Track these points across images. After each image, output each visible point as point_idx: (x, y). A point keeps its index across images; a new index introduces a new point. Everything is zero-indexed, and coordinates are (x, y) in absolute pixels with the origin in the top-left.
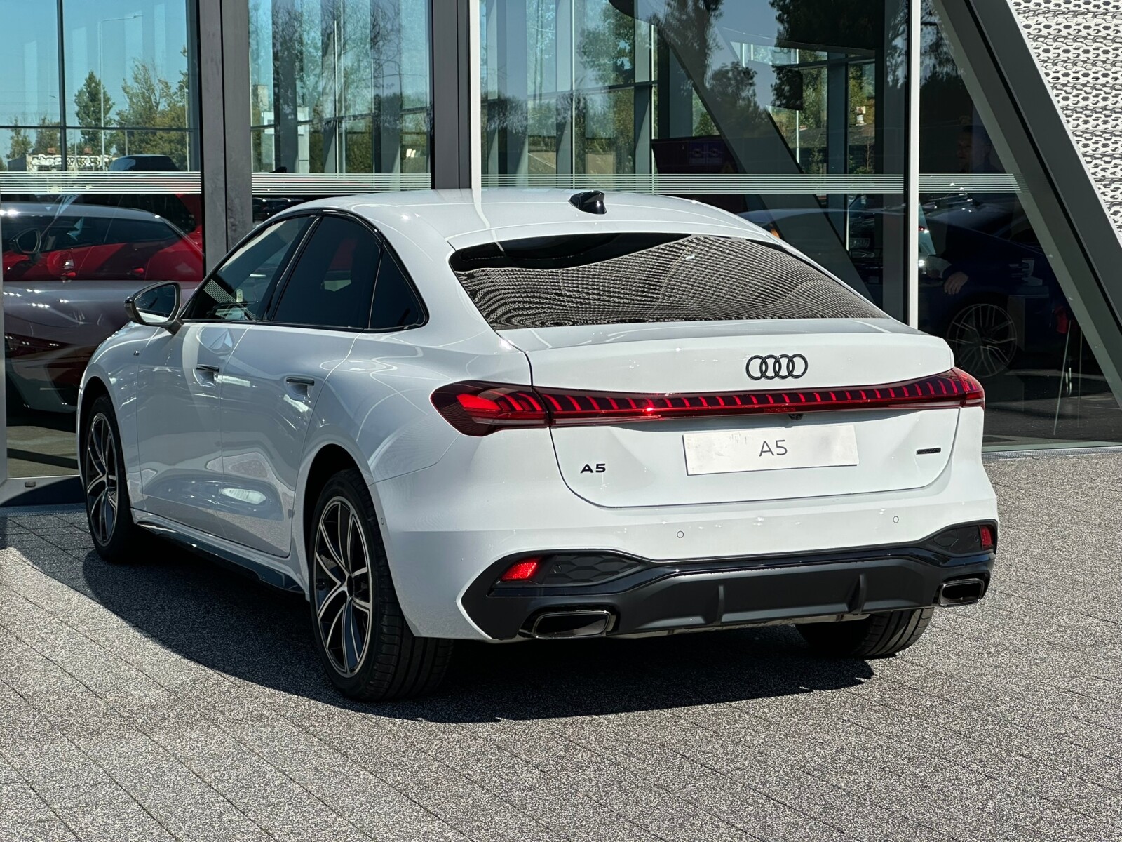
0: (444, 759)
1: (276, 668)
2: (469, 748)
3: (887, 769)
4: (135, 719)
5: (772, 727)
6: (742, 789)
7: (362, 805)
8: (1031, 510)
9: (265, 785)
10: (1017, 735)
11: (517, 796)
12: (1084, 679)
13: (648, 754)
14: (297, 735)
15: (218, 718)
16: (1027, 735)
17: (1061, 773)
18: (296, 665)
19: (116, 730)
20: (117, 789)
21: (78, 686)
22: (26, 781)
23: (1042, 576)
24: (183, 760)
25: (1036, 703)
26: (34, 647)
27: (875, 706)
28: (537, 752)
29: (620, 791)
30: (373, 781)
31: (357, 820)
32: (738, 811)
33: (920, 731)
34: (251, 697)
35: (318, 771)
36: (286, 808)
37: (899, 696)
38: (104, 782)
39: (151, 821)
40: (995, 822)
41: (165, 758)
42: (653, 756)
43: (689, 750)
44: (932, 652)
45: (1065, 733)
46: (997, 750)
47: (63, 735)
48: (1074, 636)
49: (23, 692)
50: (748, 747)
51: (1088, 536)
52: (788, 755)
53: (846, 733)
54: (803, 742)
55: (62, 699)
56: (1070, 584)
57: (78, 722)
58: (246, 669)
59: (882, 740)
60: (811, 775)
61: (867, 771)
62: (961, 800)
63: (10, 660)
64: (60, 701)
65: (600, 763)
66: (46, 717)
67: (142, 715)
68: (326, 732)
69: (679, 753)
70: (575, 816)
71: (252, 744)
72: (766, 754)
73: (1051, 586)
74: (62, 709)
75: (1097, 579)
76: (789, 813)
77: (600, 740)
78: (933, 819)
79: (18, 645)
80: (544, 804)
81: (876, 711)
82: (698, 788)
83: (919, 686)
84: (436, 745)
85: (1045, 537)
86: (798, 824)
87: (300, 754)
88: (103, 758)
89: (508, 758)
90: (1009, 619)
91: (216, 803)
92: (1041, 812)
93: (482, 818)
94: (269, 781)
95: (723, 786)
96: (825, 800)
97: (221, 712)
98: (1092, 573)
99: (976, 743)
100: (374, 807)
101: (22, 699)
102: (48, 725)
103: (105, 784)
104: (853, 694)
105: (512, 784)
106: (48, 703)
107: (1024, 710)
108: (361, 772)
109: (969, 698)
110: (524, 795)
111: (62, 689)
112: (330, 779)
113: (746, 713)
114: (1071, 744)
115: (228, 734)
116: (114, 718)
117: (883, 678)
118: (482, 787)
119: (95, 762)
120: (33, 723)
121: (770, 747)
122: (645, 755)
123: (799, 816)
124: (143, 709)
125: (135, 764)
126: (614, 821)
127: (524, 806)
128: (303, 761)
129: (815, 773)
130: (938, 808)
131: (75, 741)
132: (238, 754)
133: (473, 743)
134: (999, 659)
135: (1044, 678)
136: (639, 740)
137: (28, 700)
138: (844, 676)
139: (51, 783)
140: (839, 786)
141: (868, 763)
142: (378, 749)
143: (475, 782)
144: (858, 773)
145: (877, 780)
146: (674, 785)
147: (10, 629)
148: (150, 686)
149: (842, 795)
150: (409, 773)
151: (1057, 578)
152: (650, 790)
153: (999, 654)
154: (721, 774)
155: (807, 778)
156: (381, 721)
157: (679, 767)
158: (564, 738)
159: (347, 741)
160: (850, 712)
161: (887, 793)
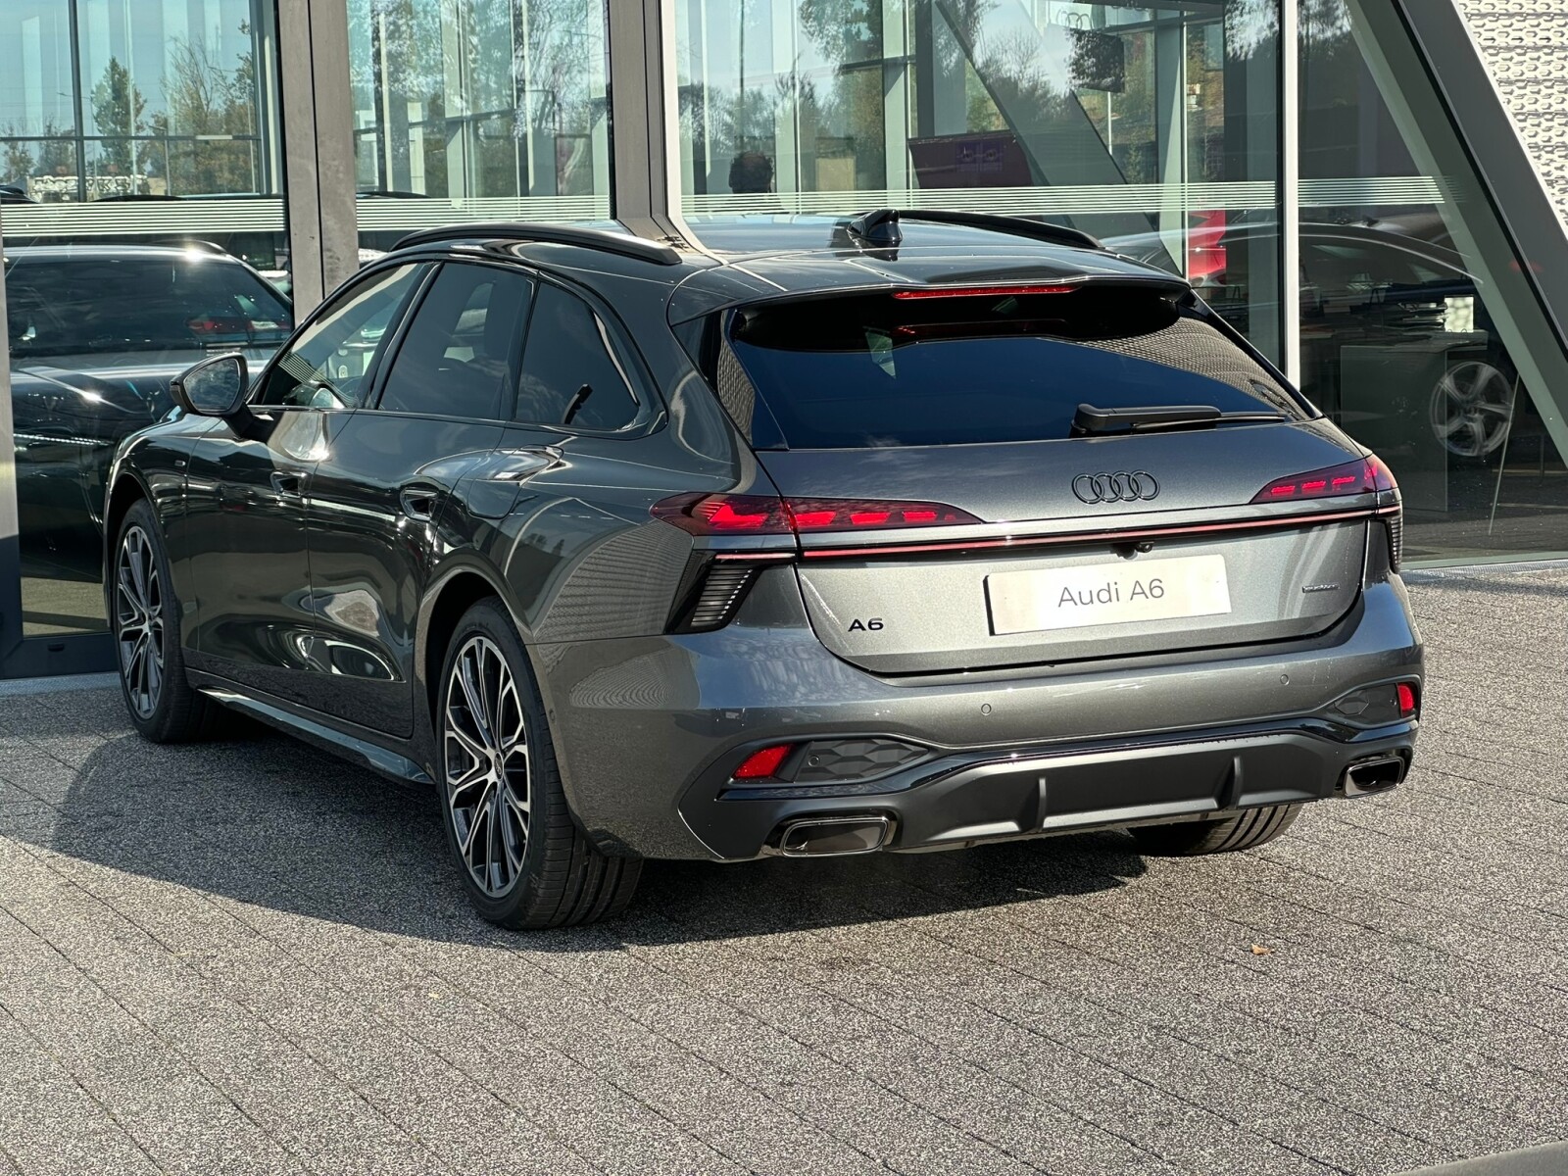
0: (663, 1030)
2: (698, 1014)
3: (1293, 1030)
4: (222, 980)
5: (1125, 973)
6: (1088, 1065)
7: (551, 1097)
8: (1469, 651)
10: (1473, 977)
11: (769, 1083)
13: (952, 1016)
14: (453, 1000)
15: (340, 977)
16: (1488, 976)
17: (1541, 1031)
18: (446, 898)
19: (196, 997)
20: (201, 1084)
21: (138, 934)
22: (73, 1075)
23: (1491, 747)
24: (294, 1040)
25: (1497, 930)
26: (74, 880)
27: (1269, 940)
28: (794, 1018)
29: (915, 1070)
30: (565, 1065)
31: (545, 1121)
32: (1086, 1096)
33: (1334, 974)
35: (486, 1051)
36: (444, 1106)
37: (1301, 924)
38: (183, 1073)
39: (252, 1128)
40: (1452, 1104)
41: (267, 1038)
42: (959, 1020)
43: (1009, 1010)
44: (1343, 859)
45: (1541, 973)
46: (1447, 999)
47: (121, 1006)
49: (61, 945)
50: (1094, 1003)
51: (1551, 687)
52: (1151, 1013)
53: (1231, 980)
54: (1170, 993)
55: (116, 955)
57: (141, 987)
60: (1185, 1041)
61: (1264, 1035)
62: (1401, 1074)
63: (40, 899)
64: (113, 957)
65: (885, 1031)
66: (93, 980)
67: (231, 975)
68: (494, 995)
69: (996, 1014)
70: (854, 1109)
71: (390, 1013)
72: (1120, 1013)
73: (1505, 761)
74: (117, 969)
76: (1158, 1097)
77: (883, 997)
78: (1364, 1101)
79: (51, 877)
80: (809, 1093)
81: (1270, 947)
82: (1026, 1064)
83: (1329, 910)
84: (651, 1010)
85: (1491, 691)
86: (1171, 1114)
87: (458, 1027)
88: (179, 1039)
89: (754, 1028)
90: (1450, 809)
91: (344, 1100)
92: (1517, 1088)
93: (722, 1115)
94: (417, 1067)
95: (1062, 1061)
96: (1208, 1079)
97: (344, 968)
99: (1416, 990)
100: (568, 1101)
101: (60, 956)
102: (99, 991)
103: (185, 1076)
104: (1236, 922)
105: (763, 1064)
106: (97, 961)
107: (1480, 939)
108: (547, 1052)
109: (1402, 925)
110: (780, 1080)
112: (503, 1062)
113: (1088, 953)
114: (1552, 987)
115: (355, 1000)
116: (192, 980)
117: (1277, 899)
118: (721, 1070)
119: (169, 1044)
120: (76, 991)
121: (1124, 1002)
122: (949, 1018)
123: (1172, 1101)
124: (232, 965)
126: (909, 1115)
127: (781, 1095)
128: (464, 1037)
129: (1191, 1038)
130: (1370, 1085)
131: (139, 1014)
132: (372, 1028)
133: (703, 1006)
134: (1440, 867)
135: (1505, 893)
136: (938, 997)
137: (68, 957)
138: (1222, 898)
139: (107, 1077)
140: (1227, 1056)
141: (1264, 1022)
142: (569, 1017)
143: (710, 1062)
144: (1251, 1037)
145: (1280, 1046)
146: (992, 1060)
147: (37, 854)
148: (241, 933)
149: (1231, 1070)
150: (615, 1052)
151: (1512, 749)
152: (958, 1069)
153: (1439, 861)
154: (1058, 1043)
155: (1180, 1045)
156: (571, 976)
157: (997, 1035)
158: (832, 995)
159: (525, 1007)
160: (1234, 948)
161: (1295, 1065)
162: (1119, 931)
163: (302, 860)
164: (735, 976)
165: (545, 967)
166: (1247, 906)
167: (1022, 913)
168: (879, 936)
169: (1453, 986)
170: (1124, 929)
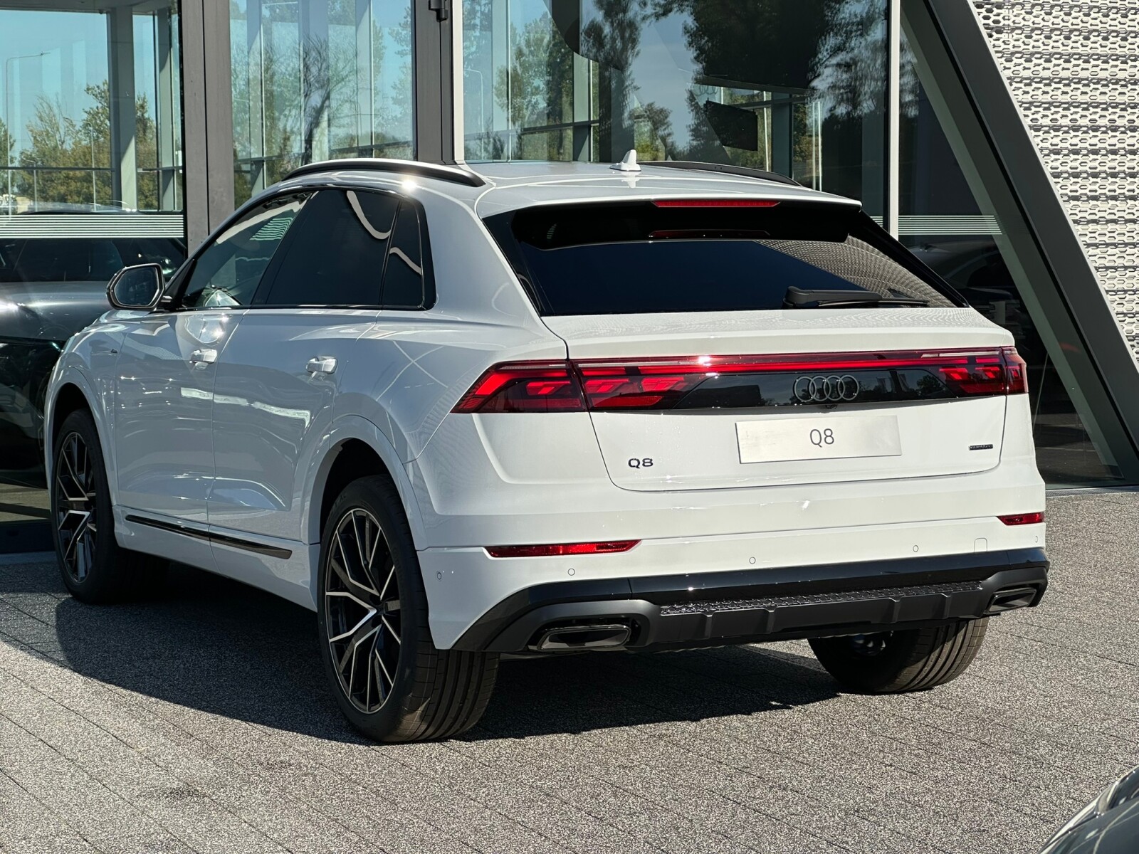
0: (494, 806)
1: (302, 717)
3: (941, 813)
4: (173, 768)
5: (816, 771)
6: (800, 835)
9: (321, 834)
10: (1062, 778)
12: (1116, 722)
13: (698, 799)
14: (340, 784)
16: (1072, 778)
18: (322, 713)
19: (156, 780)
20: (173, 840)
21: (106, 736)
22: (78, 832)
23: (1049, 619)
24: (232, 810)
25: (1074, 746)
26: (52, 697)
27: (914, 750)
28: (586, 799)
29: (678, 837)
30: (429, 830)
33: (964, 774)
34: (285, 746)
35: (371, 819)
37: (935, 740)
38: (156, 832)
41: (212, 808)
42: (703, 802)
43: (738, 796)
44: (957, 695)
46: (1046, 793)
47: (103, 785)
48: (1096, 679)
49: (52, 742)
50: (797, 792)
51: (1086, 578)
52: (839, 800)
53: (891, 776)
54: (850, 786)
55: (92, 750)
56: (1080, 626)
57: (115, 772)
58: (273, 717)
59: (930, 784)
60: (867, 820)
61: (921, 816)
63: (30, 710)
64: (91, 752)
65: (652, 809)
66: (79, 767)
67: (178, 765)
68: (369, 781)
71: (297, 792)
72: (817, 800)
73: (1061, 629)
74: (96, 760)
75: (1105, 621)
77: (647, 786)
81: (916, 755)
82: (756, 834)
83: (953, 729)
84: (483, 793)
87: (348, 802)
89: (559, 806)
90: (1027, 661)
94: (324, 830)
95: (781, 832)
98: (1098, 615)
99: (1023, 787)
101: (52, 750)
102: (86, 775)
103: (158, 834)
104: (889, 738)
105: (569, 830)
106: (80, 754)
107: (1063, 752)
108: (414, 821)
109: (1006, 742)
110: (584, 842)
111: (91, 739)
112: (384, 827)
113: (787, 758)
115: (271, 783)
116: (151, 768)
117: (915, 722)
119: (143, 813)
120: (69, 774)
121: (819, 792)
122: (696, 801)
125: (184, 813)
128: (353, 810)
129: (871, 818)
131: (117, 791)
133: (520, 790)
134: (1027, 702)
135: (1075, 720)
136: (686, 786)
137: (59, 751)
138: (876, 720)
139: (104, 835)
140: (898, 830)
141: (920, 807)
142: (426, 797)
143: (532, 829)
144: (913, 818)
145: (934, 824)
146: (731, 830)
147: (22, 679)
148: (180, 736)
149: (902, 840)
150: (463, 821)
151: (1065, 620)
152: (709, 836)
153: (1026, 697)
154: (777, 820)
155: (863, 822)
156: (422, 768)
157: (732, 813)
158: (611, 784)
159: (393, 790)
160: (890, 756)
161: (946, 837)
162: (807, 742)
163: (214, 685)
164: (539, 770)
165: (402, 762)
166: (894, 727)
167: (736, 728)
168: (637, 743)
169: (1049, 784)
170: (810, 741)
